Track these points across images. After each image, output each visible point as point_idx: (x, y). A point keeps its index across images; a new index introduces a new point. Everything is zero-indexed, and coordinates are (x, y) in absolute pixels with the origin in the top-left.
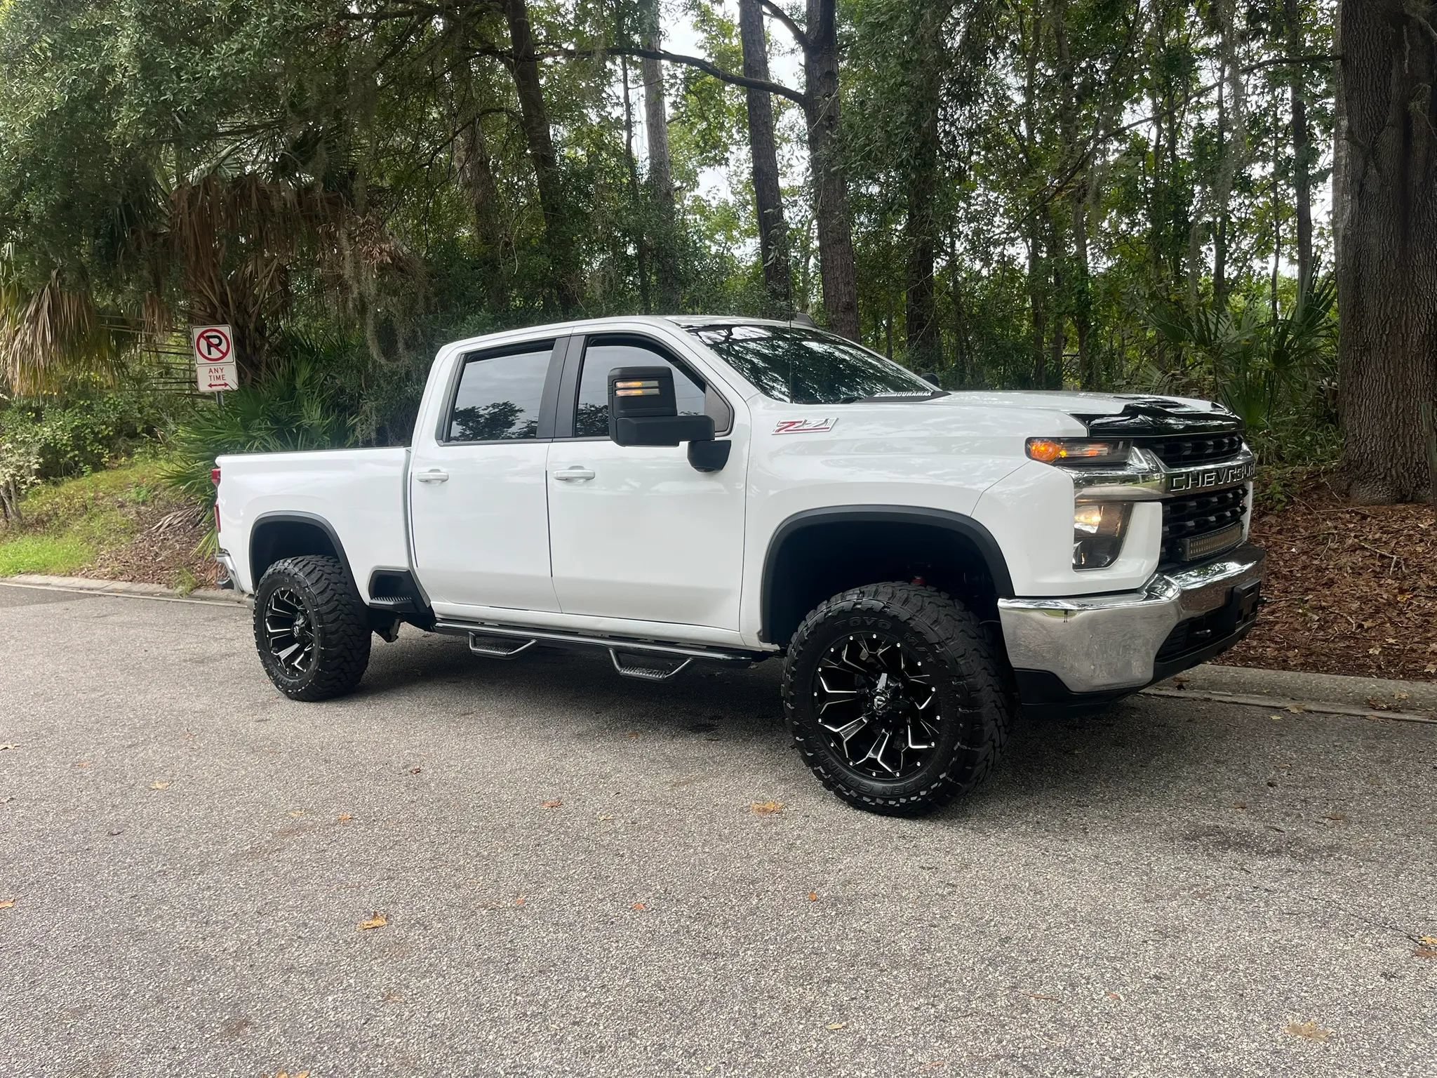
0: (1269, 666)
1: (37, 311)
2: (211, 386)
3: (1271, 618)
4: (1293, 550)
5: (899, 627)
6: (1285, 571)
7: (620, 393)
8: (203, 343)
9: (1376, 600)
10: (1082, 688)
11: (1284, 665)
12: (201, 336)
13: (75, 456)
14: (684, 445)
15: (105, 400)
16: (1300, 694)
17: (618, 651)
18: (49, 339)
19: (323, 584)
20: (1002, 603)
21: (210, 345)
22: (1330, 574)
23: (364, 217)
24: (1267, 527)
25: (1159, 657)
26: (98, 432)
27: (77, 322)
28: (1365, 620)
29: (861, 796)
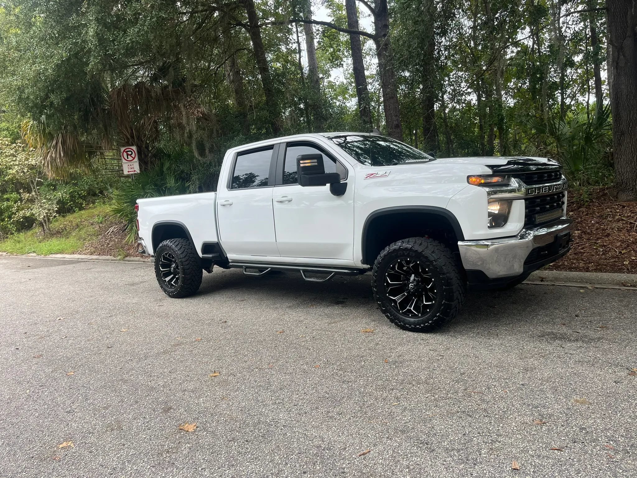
0: (580, 271)
1: (57, 143)
2: (129, 172)
3: (582, 251)
4: (593, 222)
5: (418, 255)
6: (589, 231)
7: (302, 165)
8: (125, 154)
9: (628, 242)
10: (494, 277)
11: (587, 270)
12: (124, 151)
13: (71, 204)
14: (328, 185)
15: (83, 180)
16: (593, 281)
17: (304, 271)
18: (62, 155)
19: (182, 249)
20: (460, 243)
21: (128, 155)
22: (608, 232)
23: (190, 98)
24: (581, 213)
25: (525, 263)
26: (81, 194)
27: (73, 146)
28: (623, 250)
29: (405, 324)
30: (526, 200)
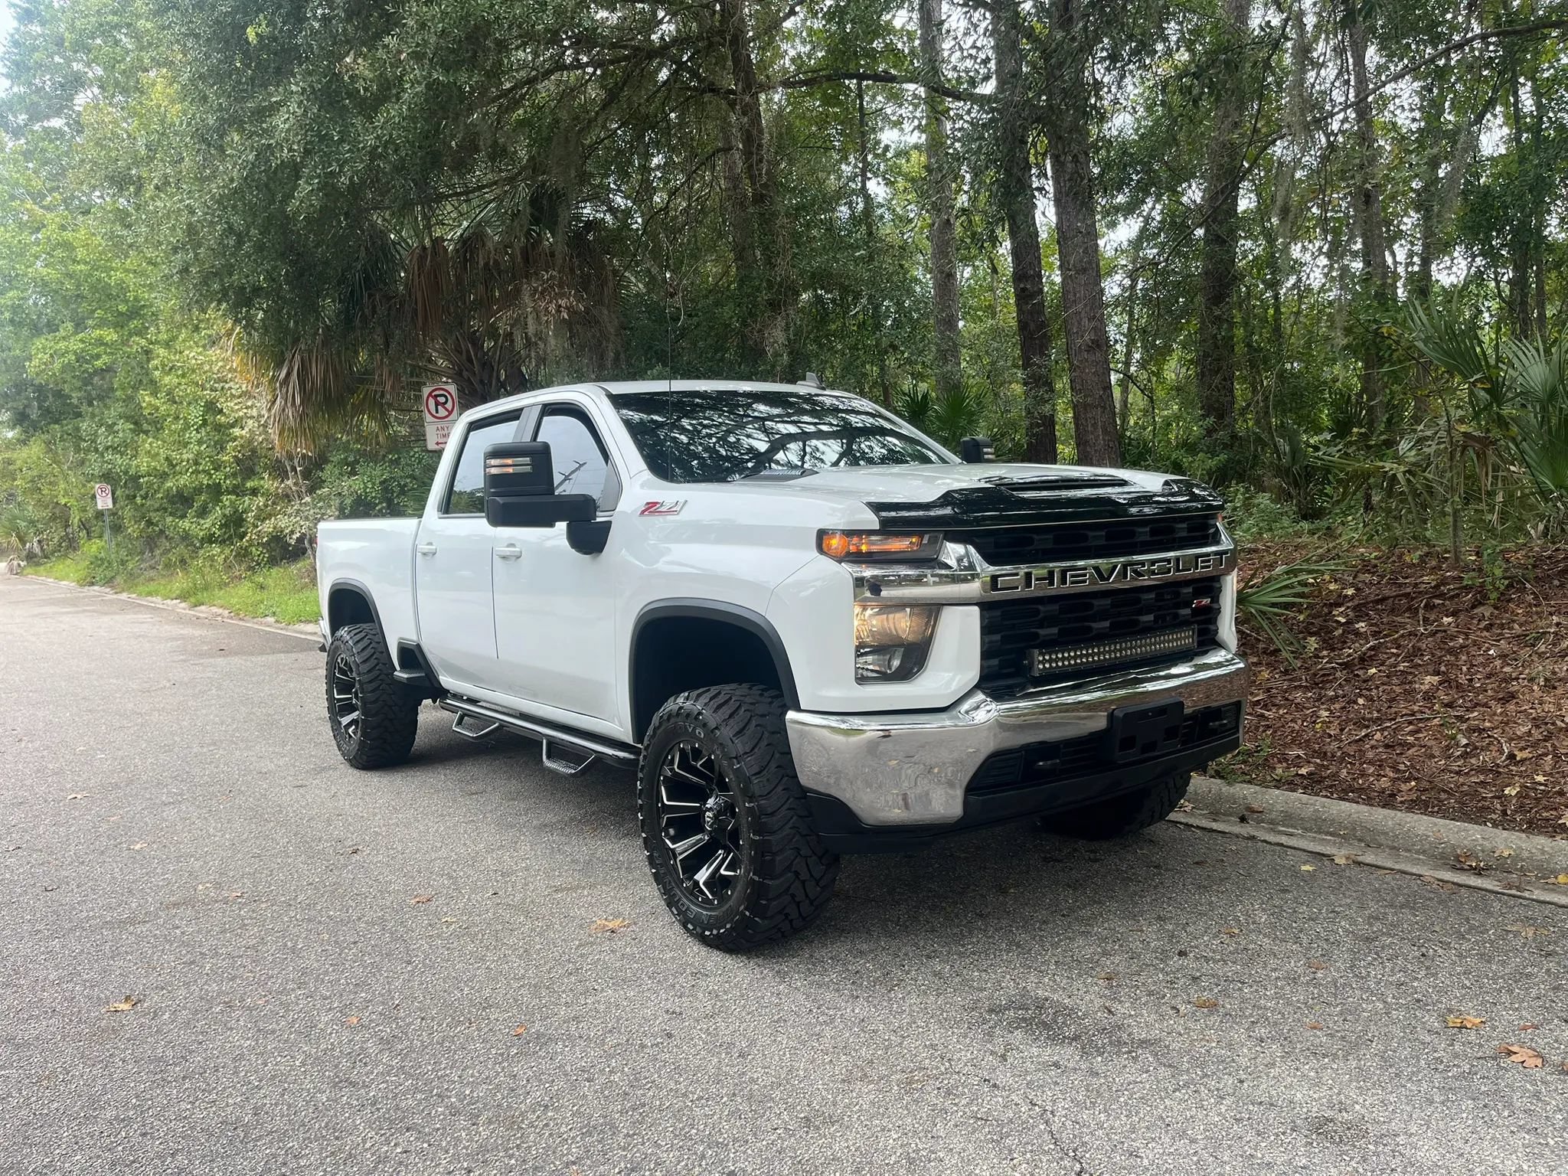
1: (288, 374)
2: (437, 444)
3: (1410, 739)
4: (1491, 652)
5: (710, 737)
7: (494, 471)
11: (1388, 800)
12: (430, 395)
18: (298, 401)
20: (791, 715)
21: (437, 404)
22: (1514, 686)
25: (971, 789)
27: (324, 381)
28: (1522, 749)
29: (687, 922)
30: (985, 606)
